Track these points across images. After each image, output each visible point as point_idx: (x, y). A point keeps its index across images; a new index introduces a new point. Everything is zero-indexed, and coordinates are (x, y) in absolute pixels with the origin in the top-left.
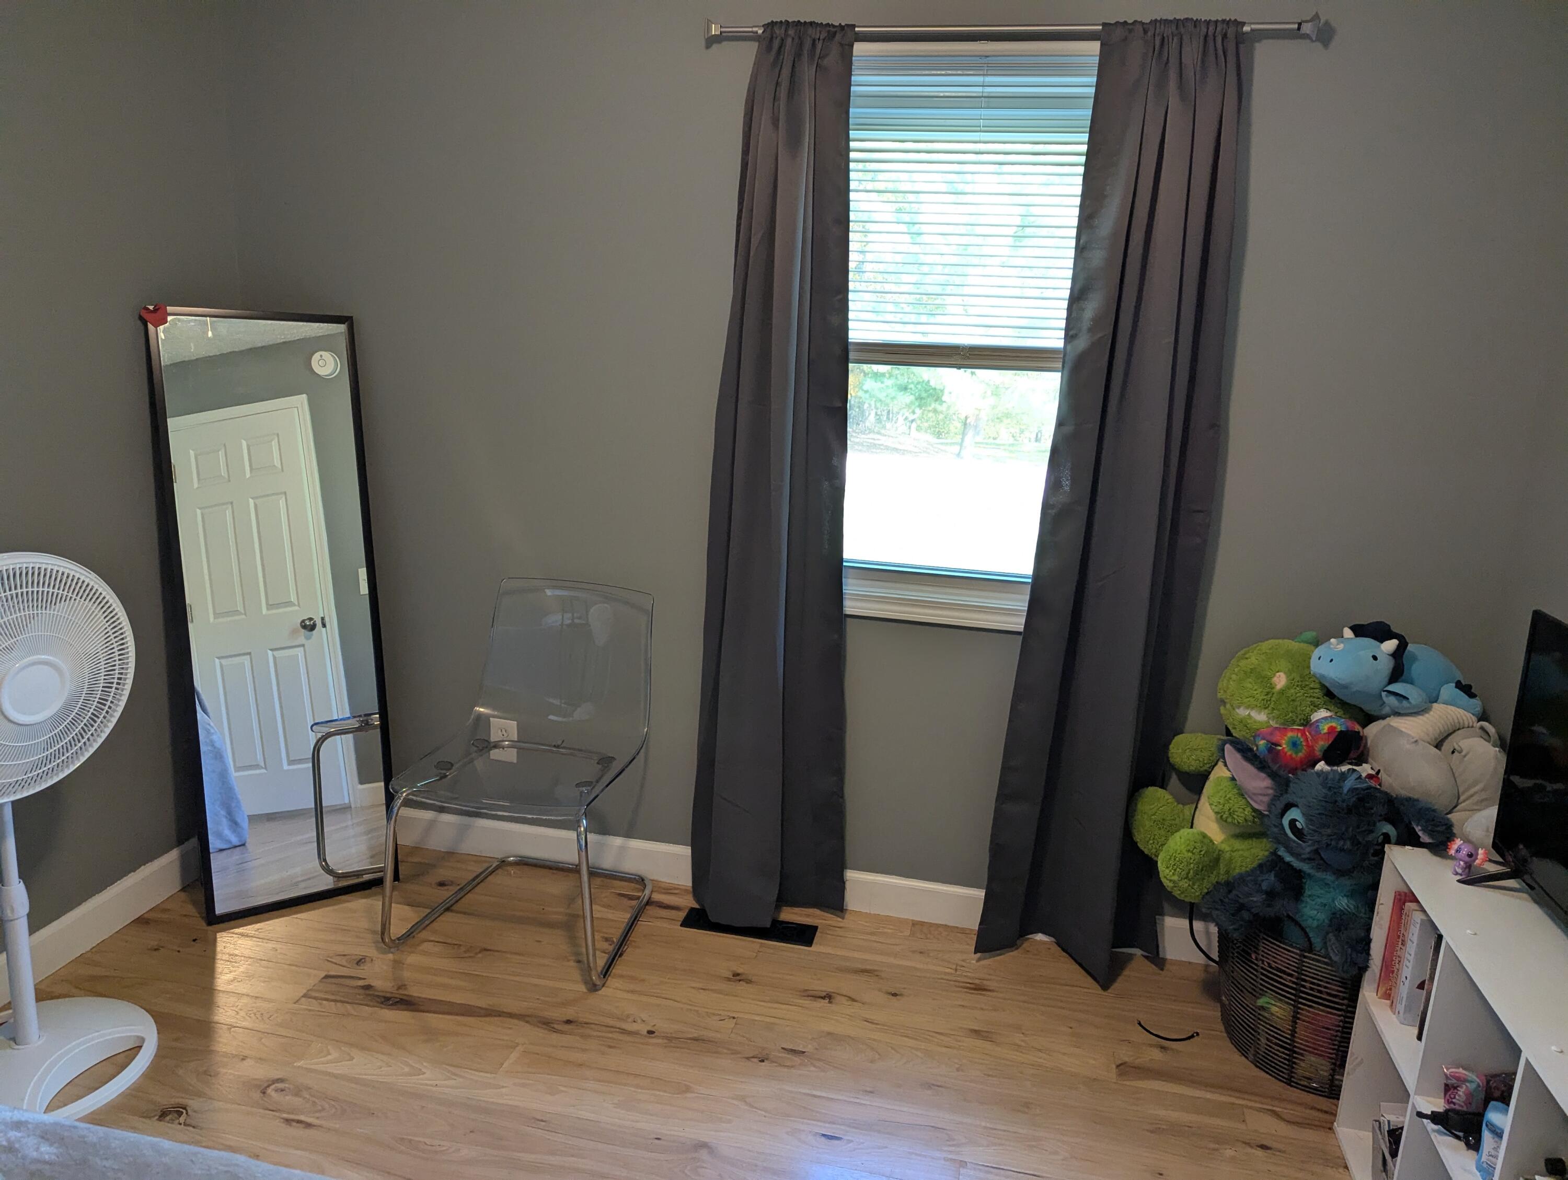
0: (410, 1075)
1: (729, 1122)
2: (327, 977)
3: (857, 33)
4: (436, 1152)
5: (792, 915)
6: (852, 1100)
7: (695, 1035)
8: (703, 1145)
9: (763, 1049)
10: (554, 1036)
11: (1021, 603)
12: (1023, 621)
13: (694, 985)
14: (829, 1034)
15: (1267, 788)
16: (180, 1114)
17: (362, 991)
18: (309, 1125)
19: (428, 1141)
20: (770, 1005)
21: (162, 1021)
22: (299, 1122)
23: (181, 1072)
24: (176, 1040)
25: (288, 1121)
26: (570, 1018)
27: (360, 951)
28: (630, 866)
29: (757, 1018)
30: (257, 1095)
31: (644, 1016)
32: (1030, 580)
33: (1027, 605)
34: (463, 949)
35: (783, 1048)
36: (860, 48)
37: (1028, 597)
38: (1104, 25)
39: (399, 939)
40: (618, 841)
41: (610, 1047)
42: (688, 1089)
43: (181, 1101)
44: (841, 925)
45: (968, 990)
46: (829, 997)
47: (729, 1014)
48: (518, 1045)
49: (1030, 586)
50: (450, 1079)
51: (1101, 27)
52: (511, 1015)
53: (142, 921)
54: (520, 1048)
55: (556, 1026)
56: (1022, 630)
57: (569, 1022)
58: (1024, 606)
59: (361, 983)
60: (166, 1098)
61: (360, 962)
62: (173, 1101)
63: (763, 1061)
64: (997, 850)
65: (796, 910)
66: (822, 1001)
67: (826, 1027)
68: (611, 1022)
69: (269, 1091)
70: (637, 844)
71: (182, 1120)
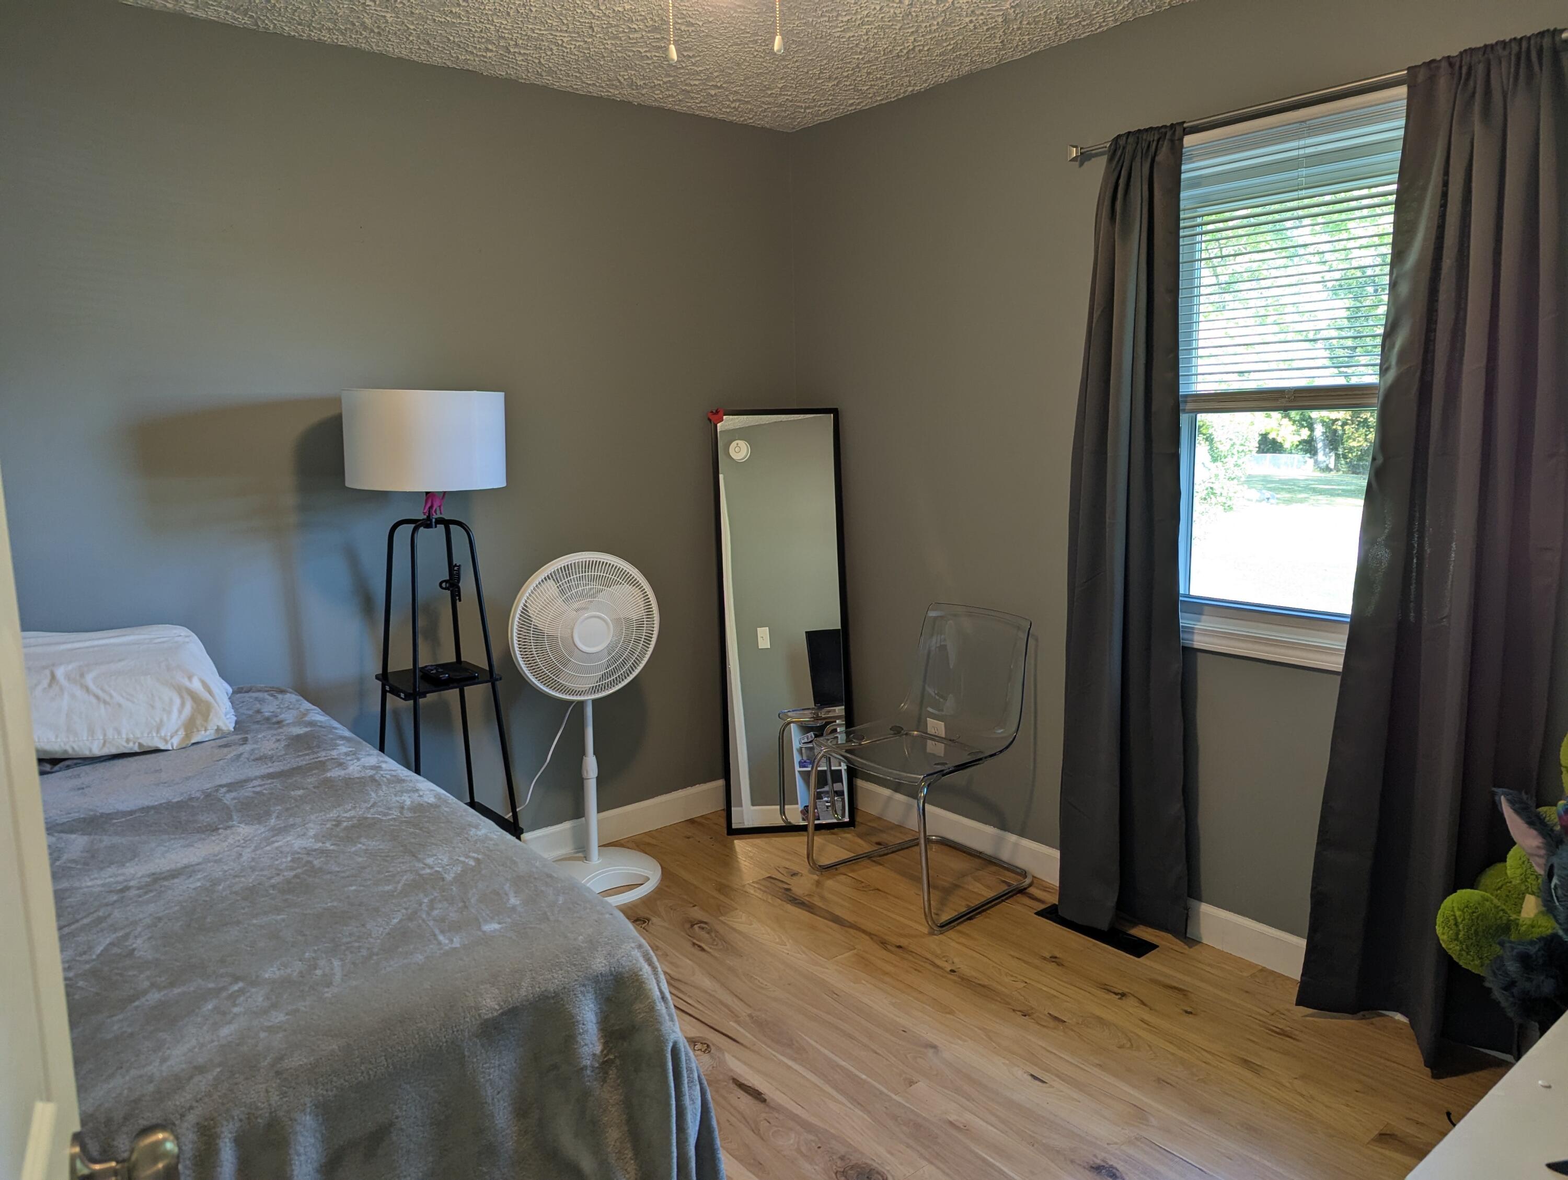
0: (777, 943)
1: (965, 1041)
2: (770, 877)
3: (1184, 129)
4: (762, 988)
5: (1142, 932)
6: (1079, 1065)
7: (986, 984)
8: (934, 1047)
9: (1032, 1008)
10: (885, 952)
11: (1340, 642)
12: (1342, 660)
13: (1012, 953)
14: (1098, 1017)
15: (1538, 847)
16: (645, 922)
17: (783, 891)
18: (703, 950)
19: (761, 980)
20: (1066, 985)
21: (666, 873)
22: (699, 946)
23: (658, 903)
24: (667, 886)
25: (694, 944)
26: (902, 945)
27: (796, 868)
28: (1021, 862)
29: (1044, 989)
30: (688, 926)
31: (956, 960)
32: (1349, 620)
33: (1345, 644)
34: (863, 885)
35: (1049, 1014)
36: (1188, 140)
37: (1346, 637)
38: (1409, 69)
39: (820, 866)
40: (1013, 838)
41: (916, 970)
42: (951, 1012)
43: (648, 916)
44: (1186, 952)
45: (1270, 1032)
46: (1123, 995)
47: (1023, 978)
48: (855, 948)
49: (1348, 626)
50: (799, 953)
51: (1406, 72)
52: (864, 932)
53: (692, 821)
54: (855, 951)
55: (889, 947)
56: (1341, 670)
57: (900, 947)
58: (1343, 647)
59: (786, 886)
60: (643, 913)
61: (794, 874)
62: (646, 916)
63: (1025, 1016)
64: (1319, 900)
65: (1150, 930)
66: (1114, 996)
67: (1098, 1012)
68: (929, 956)
69: (696, 927)
70: (1026, 843)
71: (643, 926)
